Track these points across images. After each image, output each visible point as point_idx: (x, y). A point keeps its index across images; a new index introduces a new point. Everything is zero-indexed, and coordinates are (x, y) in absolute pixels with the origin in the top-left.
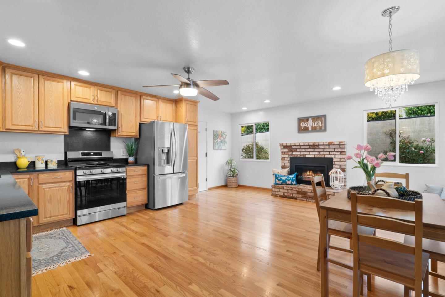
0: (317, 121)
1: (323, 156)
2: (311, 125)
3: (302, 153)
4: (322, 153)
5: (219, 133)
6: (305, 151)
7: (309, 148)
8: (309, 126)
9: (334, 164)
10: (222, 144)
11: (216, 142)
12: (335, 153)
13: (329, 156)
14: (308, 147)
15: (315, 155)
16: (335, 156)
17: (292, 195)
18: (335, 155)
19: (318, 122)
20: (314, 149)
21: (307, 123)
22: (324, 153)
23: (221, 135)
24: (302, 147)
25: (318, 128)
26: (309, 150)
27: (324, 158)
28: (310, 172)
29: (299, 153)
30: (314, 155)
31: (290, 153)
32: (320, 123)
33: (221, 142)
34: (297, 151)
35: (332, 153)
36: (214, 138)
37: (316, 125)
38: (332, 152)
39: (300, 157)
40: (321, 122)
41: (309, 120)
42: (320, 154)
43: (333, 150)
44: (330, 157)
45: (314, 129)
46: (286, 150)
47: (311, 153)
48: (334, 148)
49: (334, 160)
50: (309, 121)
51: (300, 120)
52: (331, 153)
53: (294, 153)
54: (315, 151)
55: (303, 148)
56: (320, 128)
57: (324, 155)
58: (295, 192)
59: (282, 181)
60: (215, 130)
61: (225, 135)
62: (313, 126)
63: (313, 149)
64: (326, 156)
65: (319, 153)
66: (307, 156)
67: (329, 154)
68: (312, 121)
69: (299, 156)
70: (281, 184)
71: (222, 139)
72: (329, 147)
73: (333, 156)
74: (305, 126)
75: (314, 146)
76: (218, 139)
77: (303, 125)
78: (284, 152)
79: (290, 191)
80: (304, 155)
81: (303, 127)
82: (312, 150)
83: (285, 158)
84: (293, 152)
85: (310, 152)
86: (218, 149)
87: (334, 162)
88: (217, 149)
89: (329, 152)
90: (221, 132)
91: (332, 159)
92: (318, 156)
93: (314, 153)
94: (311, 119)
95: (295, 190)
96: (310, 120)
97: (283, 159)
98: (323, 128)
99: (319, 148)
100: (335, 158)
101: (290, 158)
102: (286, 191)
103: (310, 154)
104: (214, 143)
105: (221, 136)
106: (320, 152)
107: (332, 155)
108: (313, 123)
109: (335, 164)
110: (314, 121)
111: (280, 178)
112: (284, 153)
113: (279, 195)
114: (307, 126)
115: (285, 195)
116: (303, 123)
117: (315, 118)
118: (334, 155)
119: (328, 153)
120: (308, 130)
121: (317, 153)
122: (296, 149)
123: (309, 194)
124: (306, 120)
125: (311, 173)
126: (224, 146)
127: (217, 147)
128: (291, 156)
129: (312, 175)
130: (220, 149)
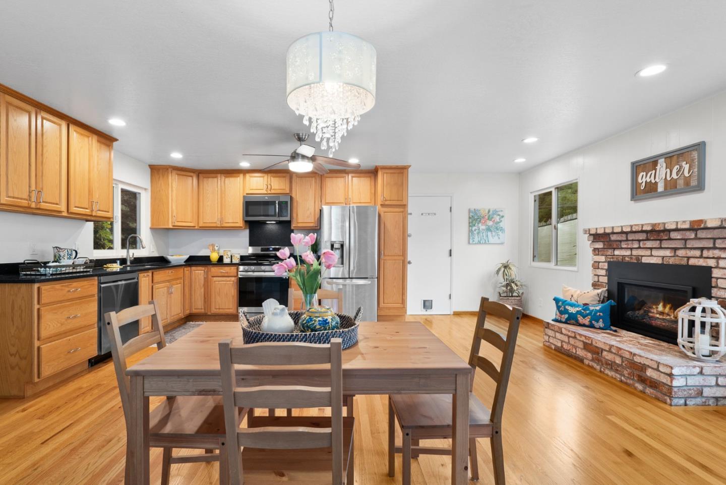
0: (677, 163)
1: (684, 262)
2: (664, 178)
3: (635, 253)
4: (681, 253)
5: (483, 213)
6: (639, 248)
7: (647, 239)
8: (657, 180)
9: (713, 285)
10: (489, 233)
11: (475, 230)
12: (717, 253)
13: (701, 262)
14: (642, 236)
15: (663, 257)
16: (718, 263)
17: (576, 351)
18: (719, 258)
19: (681, 167)
20: (661, 240)
21: (654, 171)
22: (688, 252)
23: (487, 217)
24: (631, 237)
25: (681, 183)
26: (649, 244)
27: (688, 267)
28: (664, 307)
29: (628, 253)
30: (661, 258)
31: (610, 252)
32: (687, 167)
33: (489, 229)
34: (623, 246)
35: (711, 253)
36: (469, 223)
37: (674, 176)
38: (708, 249)
39: (628, 263)
40: (688, 165)
41: (659, 165)
42: (678, 256)
43: (711, 245)
44: (704, 264)
45: (672, 189)
46: (599, 245)
47: (655, 253)
48: (715, 239)
49: (716, 273)
50: (658, 167)
51: (638, 167)
52: (705, 253)
53: (617, 252)
54: (663, 246)
55: (635, 240)
56: (687, 182)
57: (689, 258)
58: (581, 345)
59: (566, 316)
60: (472, 208)
61: (499, 215)
62: (669, 179)
63: (658, 242)
64: (692, 262)
65: (675, 252)
66: (645, 260)
67: (701, 257)
68: (664, 165)
69: (627, 259)
70: (566, 323)
71: (490, 223)
72: (696, 235)
73: (711, 263)
74: (648, 180)
75: (658, 234)
76: (480, 225)
77: (643, 178)
78: (598, 249)
79: (572, 341)
80: (638, 258)
81: (644, 184)
82: (656, 244)
83: (599, 262)
84: (614, 249)
85: (651, 249)
86: (479, 243)
87: (714, 280)
88: (476, 244)
89: (702, 249)
90: (489, 211)
91: (709, 269)
92: (672, 261)
93: (662, 253)
94: (663, 160)
95: (581, 341)
96: (662, 162)
97: (596, 265)
98: (694, 183)
99: (670, 239)
100: (717, 267)
101: (609, 263)
102: (566, 339)
103: (652, 256)
104: (470, 231)
105: (488, 219)
106: (675, 249)
107: (708, 260)
108: (668, 170)
109: (716, 287)
110: (670, 167)
111: (565, 308)
112: (597, 252)
113: (554, 345)
114: (653, 181)
115: (564, 349)
116: (645, 173)
117: (673, 157)
118: (713, 258)
119: (698, 253)
120: (656, 190)
121: (668, 253)
122: (621, 241)
123: (605, 353)
124: (651, 164)
125: (667, 310)
126: (496, 238)
127: (476, 240)
128: (612, 260)
129: (668, 315)
130: (485, 243)
